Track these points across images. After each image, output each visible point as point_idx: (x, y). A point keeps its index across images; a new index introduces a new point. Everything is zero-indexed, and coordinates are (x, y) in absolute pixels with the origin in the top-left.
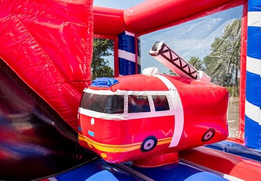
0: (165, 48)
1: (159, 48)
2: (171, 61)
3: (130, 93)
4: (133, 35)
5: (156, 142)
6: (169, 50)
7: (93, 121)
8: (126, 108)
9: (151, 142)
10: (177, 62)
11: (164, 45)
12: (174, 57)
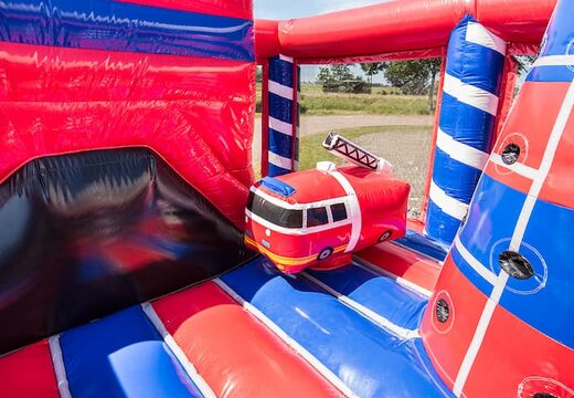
0: (341, 143)
1: (333, 143)
2: (347, 154)
3: (309, 206)
4: (290, 60)
5: (332, 250)
6: (345, 144)
7: (268, 233)
8: (305, 223)
9: (328, 252)
10: (354, 155)
11: (339, 139)
12: (350, 149)
